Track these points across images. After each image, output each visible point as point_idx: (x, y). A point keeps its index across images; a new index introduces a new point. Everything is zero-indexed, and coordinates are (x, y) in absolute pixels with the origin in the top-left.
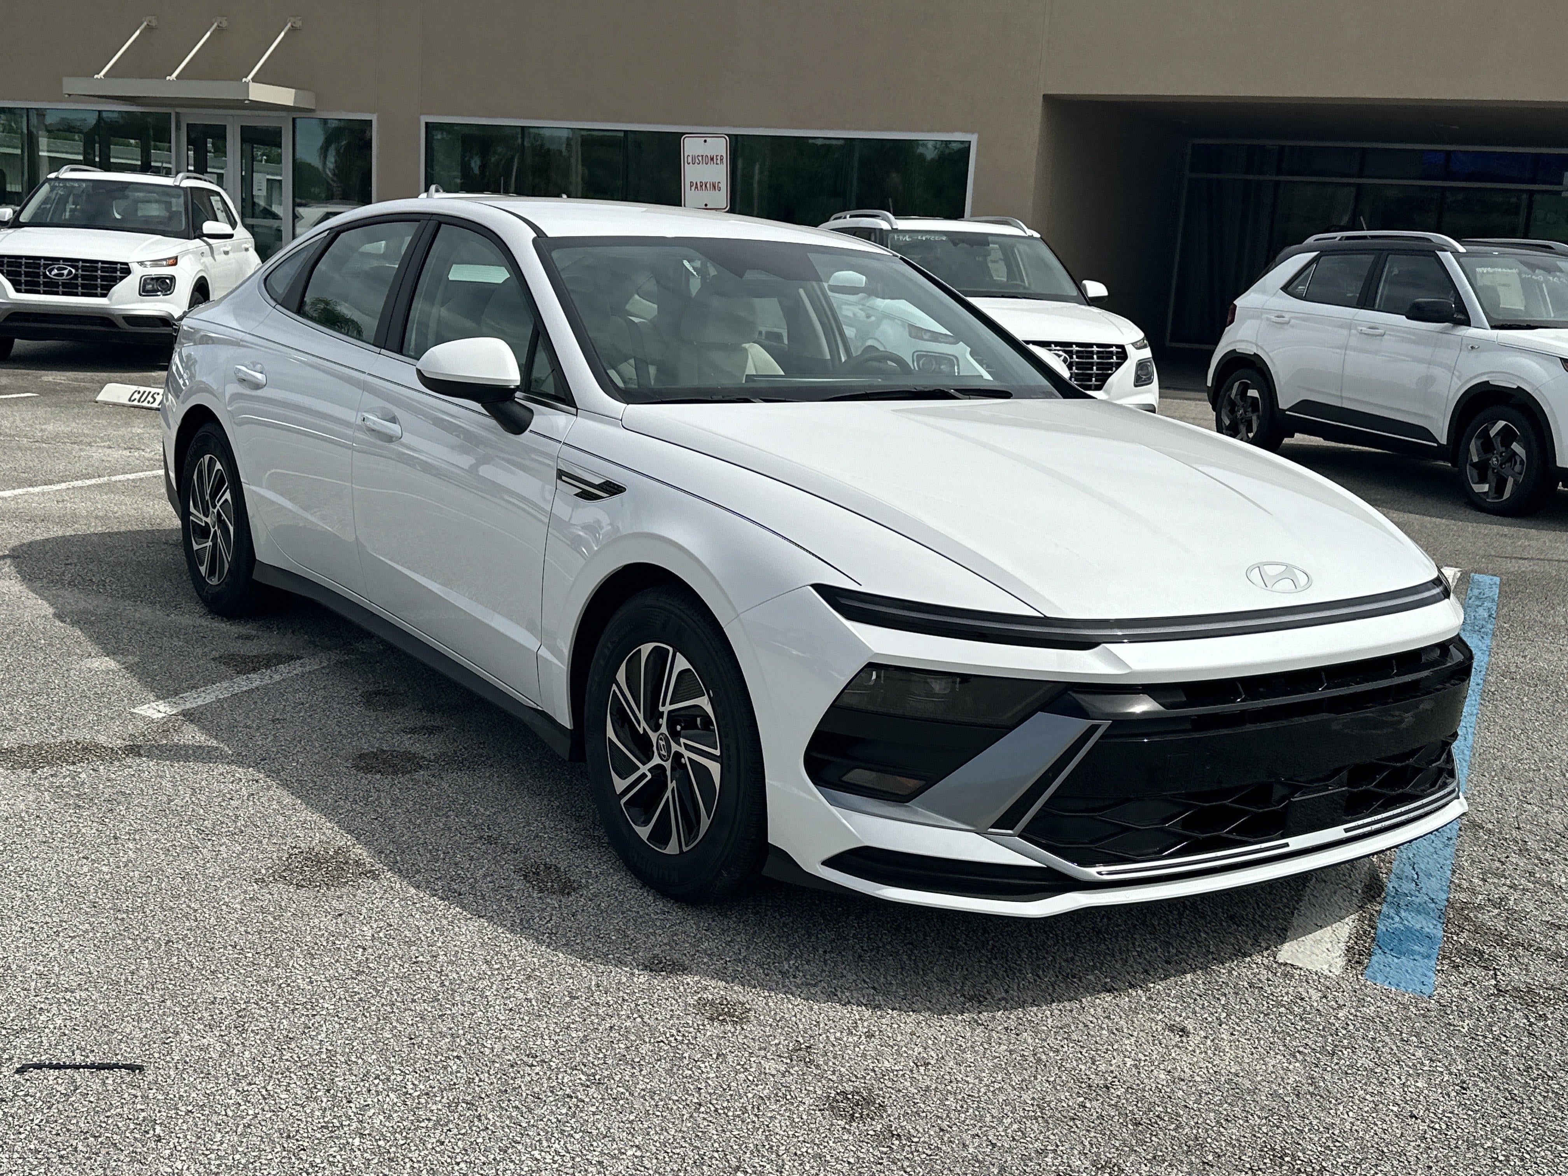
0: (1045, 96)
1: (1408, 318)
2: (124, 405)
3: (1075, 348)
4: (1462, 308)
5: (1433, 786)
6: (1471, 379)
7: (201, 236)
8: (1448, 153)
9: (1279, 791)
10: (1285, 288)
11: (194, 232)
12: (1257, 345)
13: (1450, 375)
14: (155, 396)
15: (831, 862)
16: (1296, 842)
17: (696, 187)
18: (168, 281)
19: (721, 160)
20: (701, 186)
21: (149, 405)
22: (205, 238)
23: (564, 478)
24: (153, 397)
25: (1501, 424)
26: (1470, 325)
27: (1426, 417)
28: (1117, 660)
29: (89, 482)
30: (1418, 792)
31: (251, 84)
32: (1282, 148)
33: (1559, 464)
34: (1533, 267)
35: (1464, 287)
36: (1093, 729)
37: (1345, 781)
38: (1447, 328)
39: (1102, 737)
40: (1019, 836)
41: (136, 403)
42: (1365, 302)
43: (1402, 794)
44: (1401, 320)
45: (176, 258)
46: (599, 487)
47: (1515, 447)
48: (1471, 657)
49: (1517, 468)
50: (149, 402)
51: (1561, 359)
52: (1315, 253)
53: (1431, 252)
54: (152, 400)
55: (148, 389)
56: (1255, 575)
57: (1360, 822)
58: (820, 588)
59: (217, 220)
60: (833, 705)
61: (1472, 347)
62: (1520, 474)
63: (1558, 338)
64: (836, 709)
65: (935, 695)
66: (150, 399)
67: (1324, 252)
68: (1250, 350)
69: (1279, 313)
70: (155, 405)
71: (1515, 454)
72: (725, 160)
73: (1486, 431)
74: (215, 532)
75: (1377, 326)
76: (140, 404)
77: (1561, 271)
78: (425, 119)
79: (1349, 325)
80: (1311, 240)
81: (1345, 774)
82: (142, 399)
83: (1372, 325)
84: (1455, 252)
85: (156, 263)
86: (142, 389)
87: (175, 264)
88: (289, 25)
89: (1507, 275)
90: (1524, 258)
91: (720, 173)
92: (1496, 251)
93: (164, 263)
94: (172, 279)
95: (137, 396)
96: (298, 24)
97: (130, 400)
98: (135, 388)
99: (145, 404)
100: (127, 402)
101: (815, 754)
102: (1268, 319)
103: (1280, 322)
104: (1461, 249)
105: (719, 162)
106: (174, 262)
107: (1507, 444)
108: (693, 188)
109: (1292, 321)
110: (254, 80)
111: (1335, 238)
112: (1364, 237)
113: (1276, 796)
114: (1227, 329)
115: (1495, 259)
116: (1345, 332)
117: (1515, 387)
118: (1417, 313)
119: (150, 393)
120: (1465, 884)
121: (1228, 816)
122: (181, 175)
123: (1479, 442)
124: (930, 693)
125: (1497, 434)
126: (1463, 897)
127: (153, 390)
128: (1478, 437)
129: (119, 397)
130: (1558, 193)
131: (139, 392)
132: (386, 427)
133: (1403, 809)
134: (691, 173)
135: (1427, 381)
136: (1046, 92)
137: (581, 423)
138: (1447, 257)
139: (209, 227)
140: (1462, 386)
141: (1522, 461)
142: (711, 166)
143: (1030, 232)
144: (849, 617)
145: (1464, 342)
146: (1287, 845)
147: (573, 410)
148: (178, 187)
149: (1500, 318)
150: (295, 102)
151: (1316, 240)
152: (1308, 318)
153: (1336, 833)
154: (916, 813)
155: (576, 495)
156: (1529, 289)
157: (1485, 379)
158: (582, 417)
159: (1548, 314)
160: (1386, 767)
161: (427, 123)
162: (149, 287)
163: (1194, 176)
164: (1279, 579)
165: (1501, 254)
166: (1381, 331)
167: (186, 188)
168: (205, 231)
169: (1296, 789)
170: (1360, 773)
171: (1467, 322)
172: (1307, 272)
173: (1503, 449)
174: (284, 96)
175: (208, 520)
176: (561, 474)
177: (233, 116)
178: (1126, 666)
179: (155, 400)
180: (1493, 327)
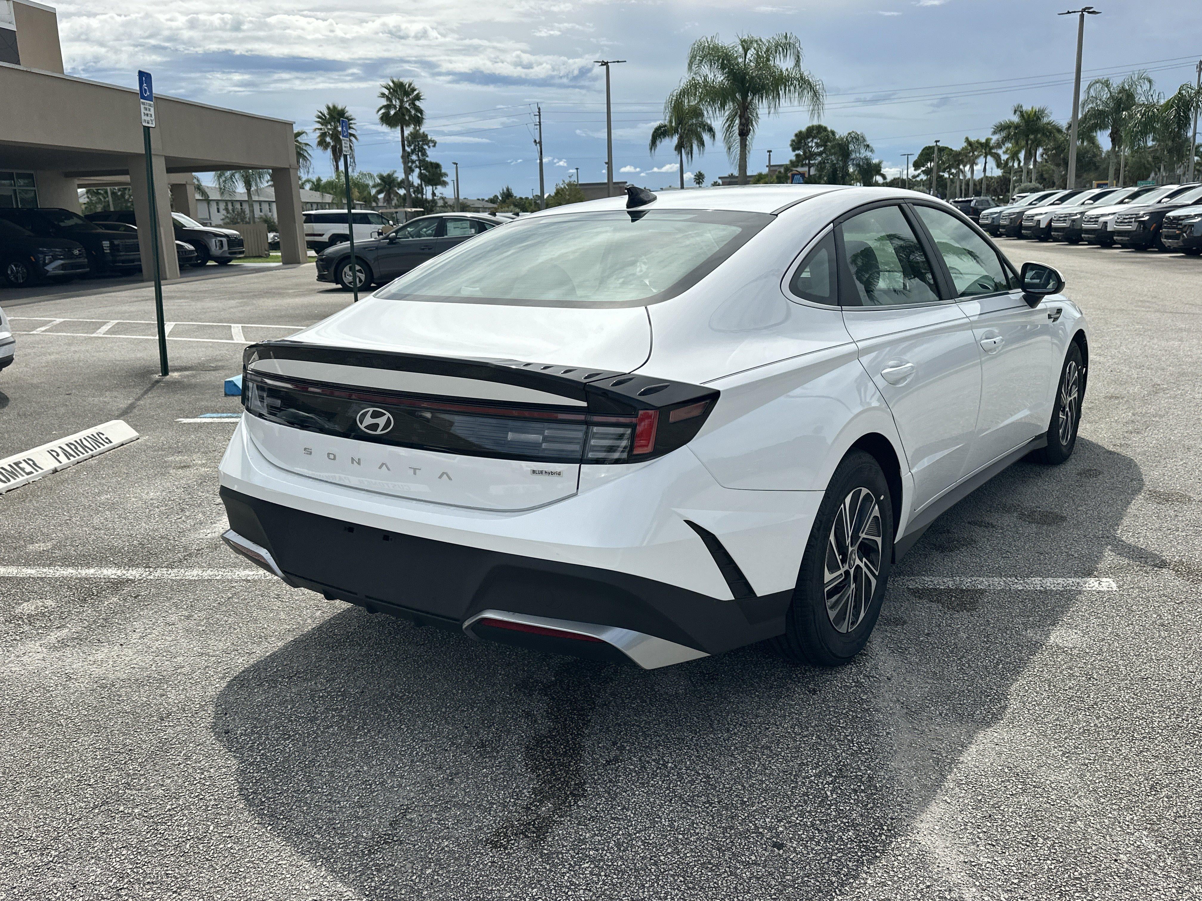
46: (1057, 313)
175: (858, 562)
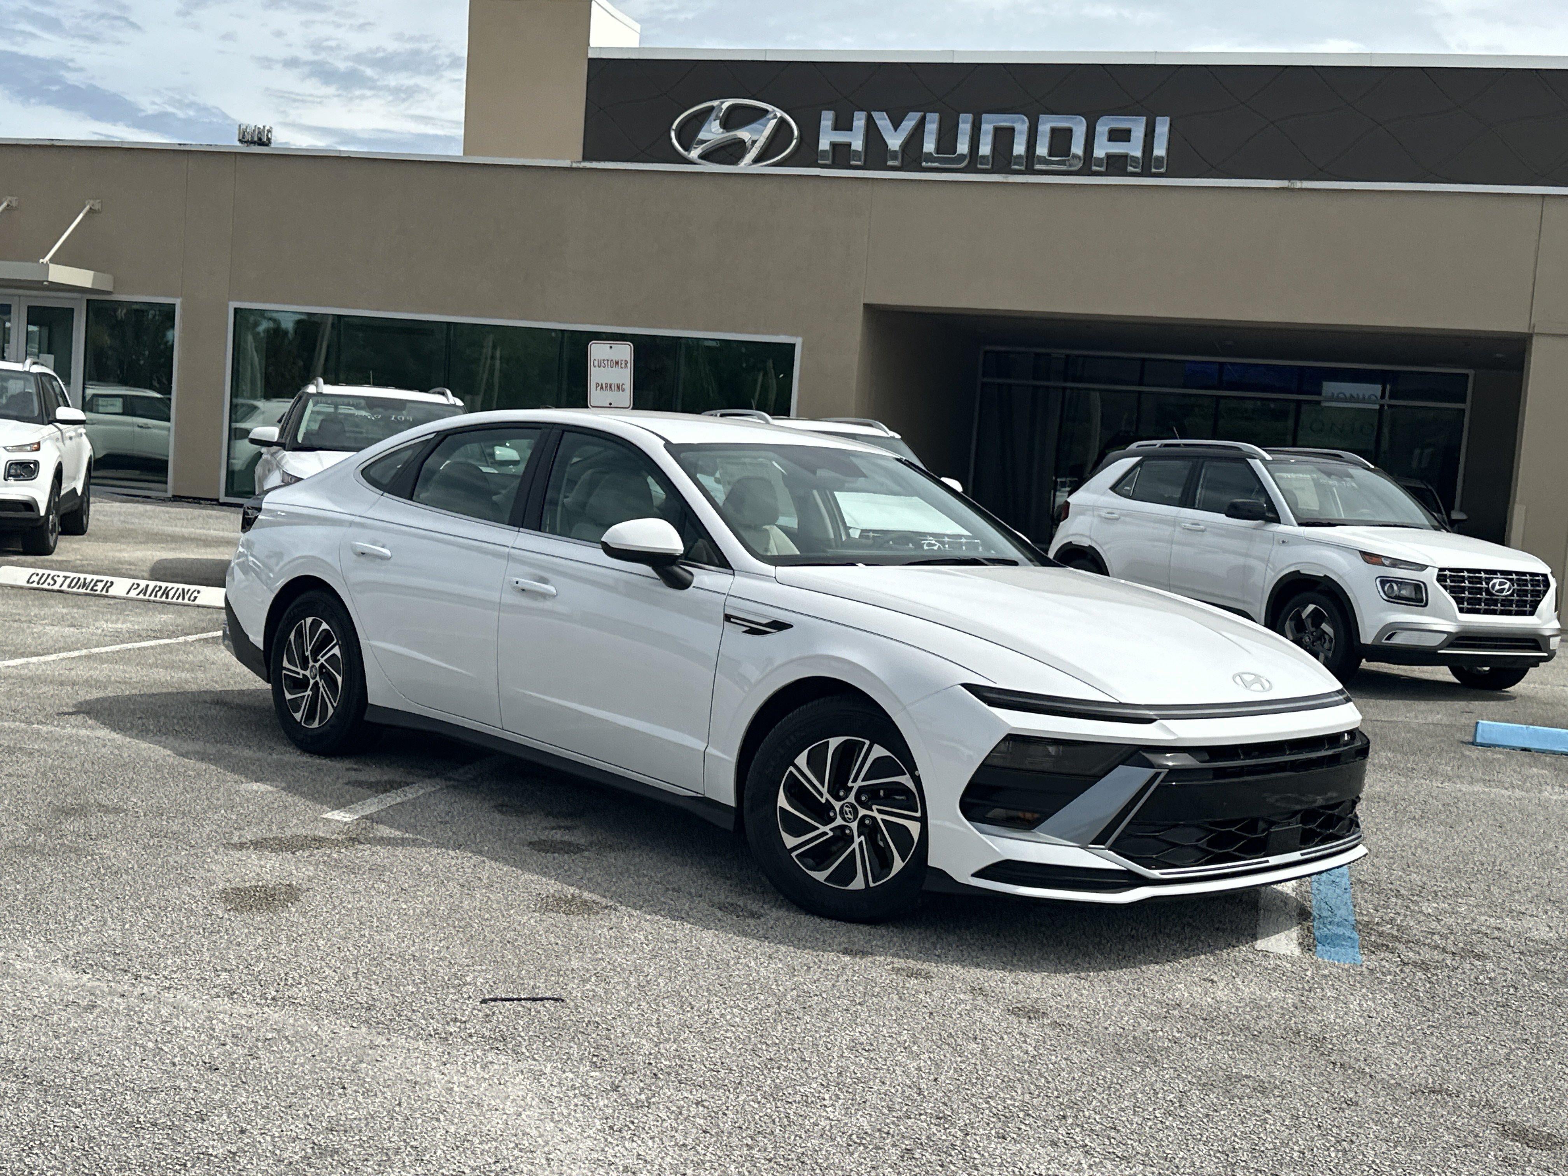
0: (865, 304)
1: (1227, 516)
2: (21, 588)
3: (946, 539)
4: (1272, 508)
5: (1349, 831)
6: (1282, 570)
7: (53, 421)
8: (1221, 364)
9: (1261, 825)
10: (1113, 488)
11: (47, 417)
12: (1091, 539)
13: (1264, 566)
14: (56, 578)
15: (978, 874)
16: (1273, 860)
17: (602, 388)
18: (32, 466)
19: (626, 364)
20: (606, 387)
21: (50, 587)
22: (57, 424)
23: (732, 620)
24: (53, 578)
25: (1311, 607)
26: (1279, 522)
27: (1244, 602)
28: (1167, 730)
29: (76, 654)
30: (1340, 834)
31: (51, 265)
32: (1068, 356)
33: (1363, 641)
34: (1329, 474)
35: (1272, 489)
36: (1157, 775)
37: (1299, 820)
38: (1260, 525)
39: (1162, 781)
40: (1109, 849)
41: (35, 585)
42: (1187, 501)
43: (1331, 833)
44: (1221, 518)
45: (39, 443)
46: (767, 625)
47: (1325, 627)
48: (1368, 742)
49: (1326, 645)
50: (49, 584)
51: (1360, 552)
52: (1138, 459)
53: (1242, 459)
54: (52, 582)
55: (47, 572)
56: (1238, 679)
57: (1309, 850)
58: (966, 686)
59: (69, 406)
60: (983, 764)
61: (1283, 542)
62: (1329, 650)
63: (1354, 534)
64: (985, 767)
65: (1052, 756)
66: (50, 580)
67: (1147, 457)
68: (1085, 542)
69: (1109, 510)
70: (56, 587)
71: (1324, 632)
72: (629, 365)
73: (1299, 614)
74: (316, 683)
75: (1200, 522)
76: (39, 586)
77: (1351, 477)
78: (233, 305)
79: (1174, 522)
80: (1133, 446)
81: (1299, 816)
82: (42, 581)
83: (1196, 522)
84: (1263, 460)
85: (20, 448)
86: (40, 571)
87: (38, 449)
88: (88, 207)
89: (1303, 479)
90: (1323, 467)
91: (625, 376)
92: (1293, 459)
93: (29, 448)
94: (36, 463)
95: (35, 578)
96: (97, 207)
97: (28, 582)
98: (32, 570)
99: (45, 586)
100: (24, 584)
101: (968, 800)
102: (1100, 516)
103: (1111, 519)
104: (1268, 457)
105: (623, 366)
106: (37, 447)
107: (1317, 625)
108: (599, 388)
109: (1122, 518)
110: (53, 260)
111: (1155, 445)
112: (1178, 445)
113: (1260, 829)
114: (1062, 524)
115: (1292, 466)
116: (1171, 529)
117: (1322, 575)
118: (1234, 511)
119: (49, 575)
120: (1365, 913)
121: (1232, 839)
122: (29, 361)
123: (1293, 623)
124: (1049, 755)
125: (1308, 616)
126: (1366, 918)
127: (53, 573)
128: (1291, 620)
129: (16, 580)
130: (1318, 403)
131: (38, 575)
132: (540, 587)
133: (1334, 844)
134: (596, 375)
135: (1246, 571)
136: (867, 301)
137: (739, 580)
138: (1256, 464)
139: (62, 413)
140: (1275, 576)
141: (1331, 638)
142: (617, 370)
143: (892, 434)
144: (989, 705)
145: (1276, 538)
146: (1267, 861)
147: (731, 572)
148: (28, 373)
149: (1306, 517)
150: (93, 284)
151: (1139, 446)
152: (1130, 514)
153: (1296, 856)
154: (1039, 837)
155: (746, 632)
156: (1322, 490)
157: (1292, 569)
158: (739, 575)
159: (1340, 515)
160: (1323, 814)
161: (235, 309)
162: (13, 472)
163: (985, 380)
164: (1253, 682)
165: (1297, 462)
166: (1202, 527)
167: (37, 374)
168: (58, 417)
169: (1273, 823)
170: (1309, 816)
171: (1278, 520)
172: (1130, 475)
173: (1314, 629)
174: (82, 278)
175: (307, 673)
176: (728, 618)
177: (20, 296)
178: (1173, 733)
179: (55, 582)
180: (1300, 524)
